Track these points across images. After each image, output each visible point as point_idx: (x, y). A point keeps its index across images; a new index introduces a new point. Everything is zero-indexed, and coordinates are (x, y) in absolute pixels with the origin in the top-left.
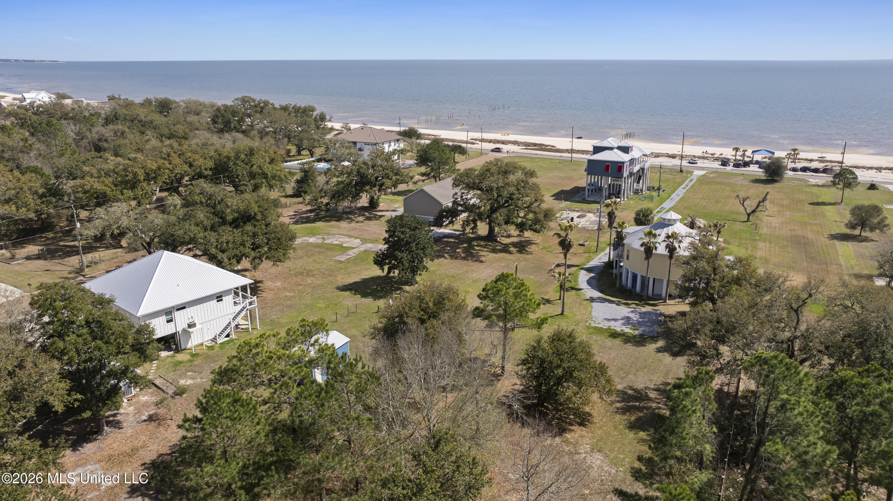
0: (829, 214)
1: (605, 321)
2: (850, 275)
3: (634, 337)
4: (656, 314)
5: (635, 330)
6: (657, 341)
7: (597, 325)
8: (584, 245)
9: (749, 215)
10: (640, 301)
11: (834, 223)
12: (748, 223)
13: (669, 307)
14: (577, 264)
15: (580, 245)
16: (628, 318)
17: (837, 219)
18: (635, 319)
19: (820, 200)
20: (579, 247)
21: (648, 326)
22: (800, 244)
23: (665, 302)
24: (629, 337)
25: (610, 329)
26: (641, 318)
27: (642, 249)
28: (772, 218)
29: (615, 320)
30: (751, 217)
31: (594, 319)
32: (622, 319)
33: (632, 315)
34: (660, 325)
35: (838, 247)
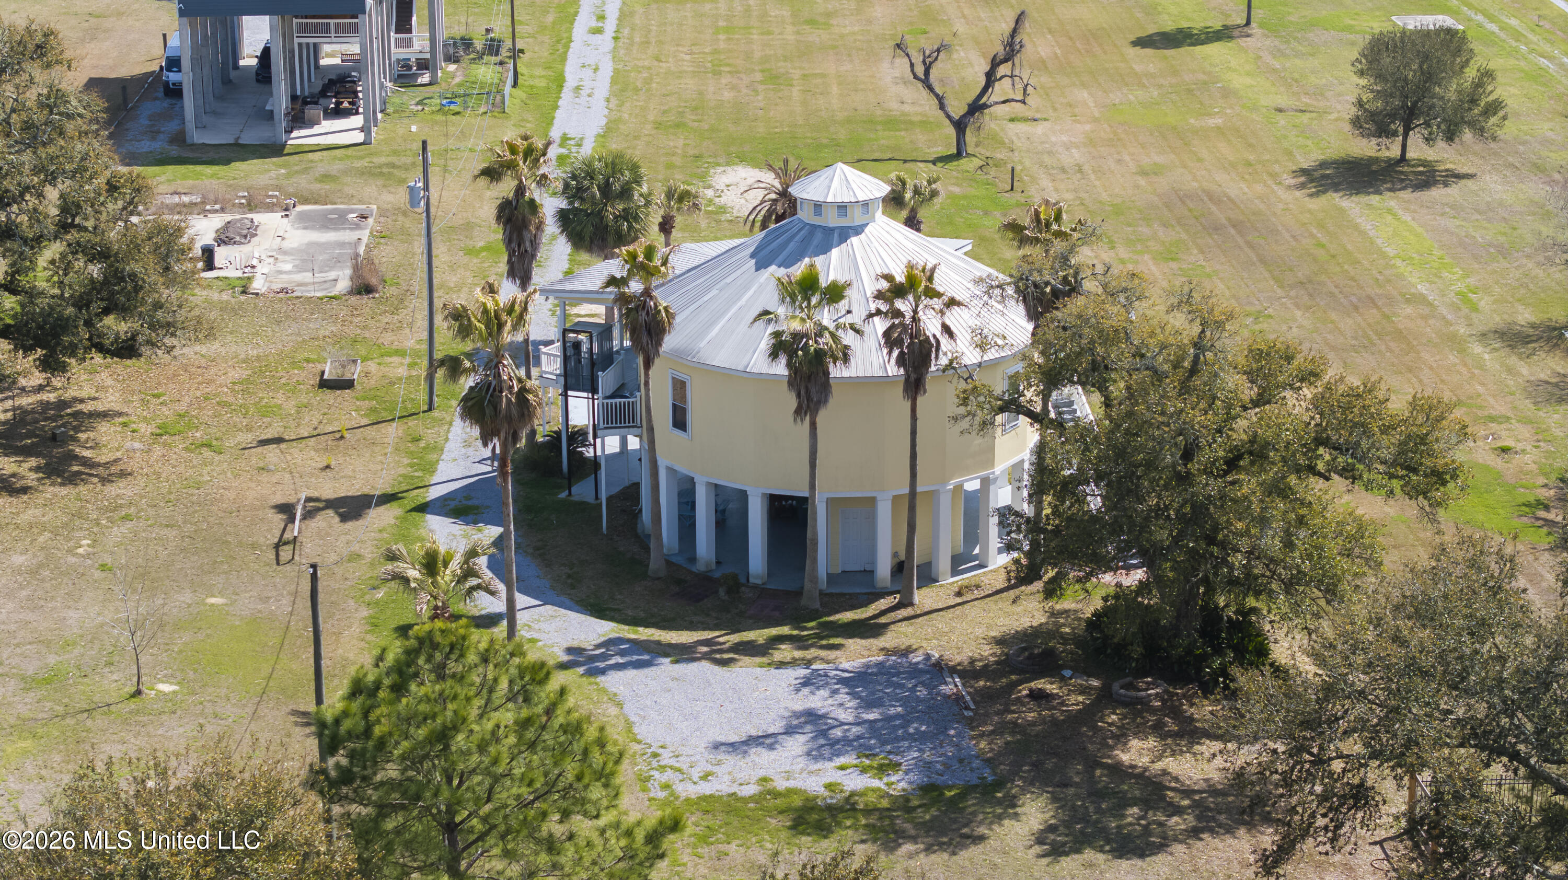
0: (1238, 81)
1: (730, 761)
2: (1483, 336)
3: (903, 804)
4: (914, 671)
5: (882, 770)
6: (1011, 802)
7: (706, 789)
8: (348, 384)
9: (960, 126)
10: (797, 620)
11: (1281, 120)
12: (963, 162)
13: (940, 622)
14: (381, 487)
15: (325, 384)
16: (811, 716)
17: (1282, 100)
18: (845, 716)
19: (1169, 25)
20: (330, 396)
21: (920, 738)
22: (1217, 228)
23: (907, 602)
24: (883, 813)
25: (776, 794)
26: (869, 704)
27: (780, 368)
28: (1039, 129)
29: (765, 741)
30: (970, 137)
31: (666, 758)
32: (790, 731)
33: (818, 700)
34: (971, 723)
35: (1366, 226)
